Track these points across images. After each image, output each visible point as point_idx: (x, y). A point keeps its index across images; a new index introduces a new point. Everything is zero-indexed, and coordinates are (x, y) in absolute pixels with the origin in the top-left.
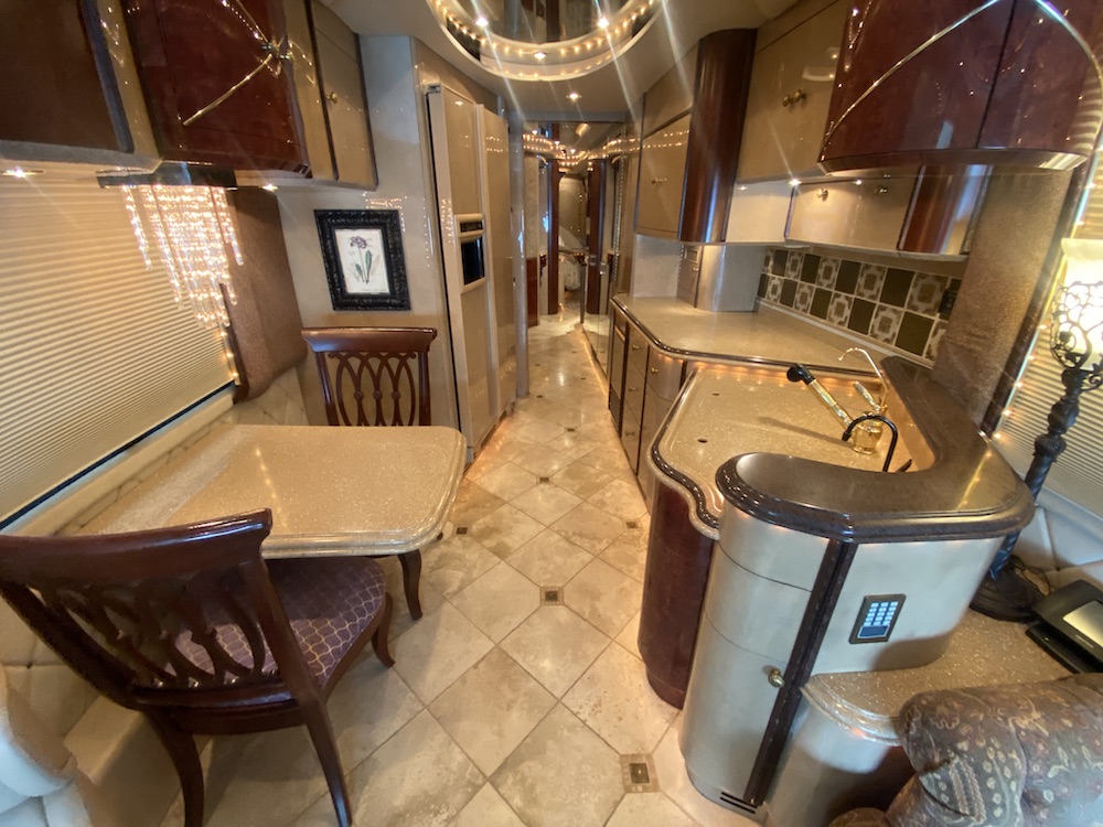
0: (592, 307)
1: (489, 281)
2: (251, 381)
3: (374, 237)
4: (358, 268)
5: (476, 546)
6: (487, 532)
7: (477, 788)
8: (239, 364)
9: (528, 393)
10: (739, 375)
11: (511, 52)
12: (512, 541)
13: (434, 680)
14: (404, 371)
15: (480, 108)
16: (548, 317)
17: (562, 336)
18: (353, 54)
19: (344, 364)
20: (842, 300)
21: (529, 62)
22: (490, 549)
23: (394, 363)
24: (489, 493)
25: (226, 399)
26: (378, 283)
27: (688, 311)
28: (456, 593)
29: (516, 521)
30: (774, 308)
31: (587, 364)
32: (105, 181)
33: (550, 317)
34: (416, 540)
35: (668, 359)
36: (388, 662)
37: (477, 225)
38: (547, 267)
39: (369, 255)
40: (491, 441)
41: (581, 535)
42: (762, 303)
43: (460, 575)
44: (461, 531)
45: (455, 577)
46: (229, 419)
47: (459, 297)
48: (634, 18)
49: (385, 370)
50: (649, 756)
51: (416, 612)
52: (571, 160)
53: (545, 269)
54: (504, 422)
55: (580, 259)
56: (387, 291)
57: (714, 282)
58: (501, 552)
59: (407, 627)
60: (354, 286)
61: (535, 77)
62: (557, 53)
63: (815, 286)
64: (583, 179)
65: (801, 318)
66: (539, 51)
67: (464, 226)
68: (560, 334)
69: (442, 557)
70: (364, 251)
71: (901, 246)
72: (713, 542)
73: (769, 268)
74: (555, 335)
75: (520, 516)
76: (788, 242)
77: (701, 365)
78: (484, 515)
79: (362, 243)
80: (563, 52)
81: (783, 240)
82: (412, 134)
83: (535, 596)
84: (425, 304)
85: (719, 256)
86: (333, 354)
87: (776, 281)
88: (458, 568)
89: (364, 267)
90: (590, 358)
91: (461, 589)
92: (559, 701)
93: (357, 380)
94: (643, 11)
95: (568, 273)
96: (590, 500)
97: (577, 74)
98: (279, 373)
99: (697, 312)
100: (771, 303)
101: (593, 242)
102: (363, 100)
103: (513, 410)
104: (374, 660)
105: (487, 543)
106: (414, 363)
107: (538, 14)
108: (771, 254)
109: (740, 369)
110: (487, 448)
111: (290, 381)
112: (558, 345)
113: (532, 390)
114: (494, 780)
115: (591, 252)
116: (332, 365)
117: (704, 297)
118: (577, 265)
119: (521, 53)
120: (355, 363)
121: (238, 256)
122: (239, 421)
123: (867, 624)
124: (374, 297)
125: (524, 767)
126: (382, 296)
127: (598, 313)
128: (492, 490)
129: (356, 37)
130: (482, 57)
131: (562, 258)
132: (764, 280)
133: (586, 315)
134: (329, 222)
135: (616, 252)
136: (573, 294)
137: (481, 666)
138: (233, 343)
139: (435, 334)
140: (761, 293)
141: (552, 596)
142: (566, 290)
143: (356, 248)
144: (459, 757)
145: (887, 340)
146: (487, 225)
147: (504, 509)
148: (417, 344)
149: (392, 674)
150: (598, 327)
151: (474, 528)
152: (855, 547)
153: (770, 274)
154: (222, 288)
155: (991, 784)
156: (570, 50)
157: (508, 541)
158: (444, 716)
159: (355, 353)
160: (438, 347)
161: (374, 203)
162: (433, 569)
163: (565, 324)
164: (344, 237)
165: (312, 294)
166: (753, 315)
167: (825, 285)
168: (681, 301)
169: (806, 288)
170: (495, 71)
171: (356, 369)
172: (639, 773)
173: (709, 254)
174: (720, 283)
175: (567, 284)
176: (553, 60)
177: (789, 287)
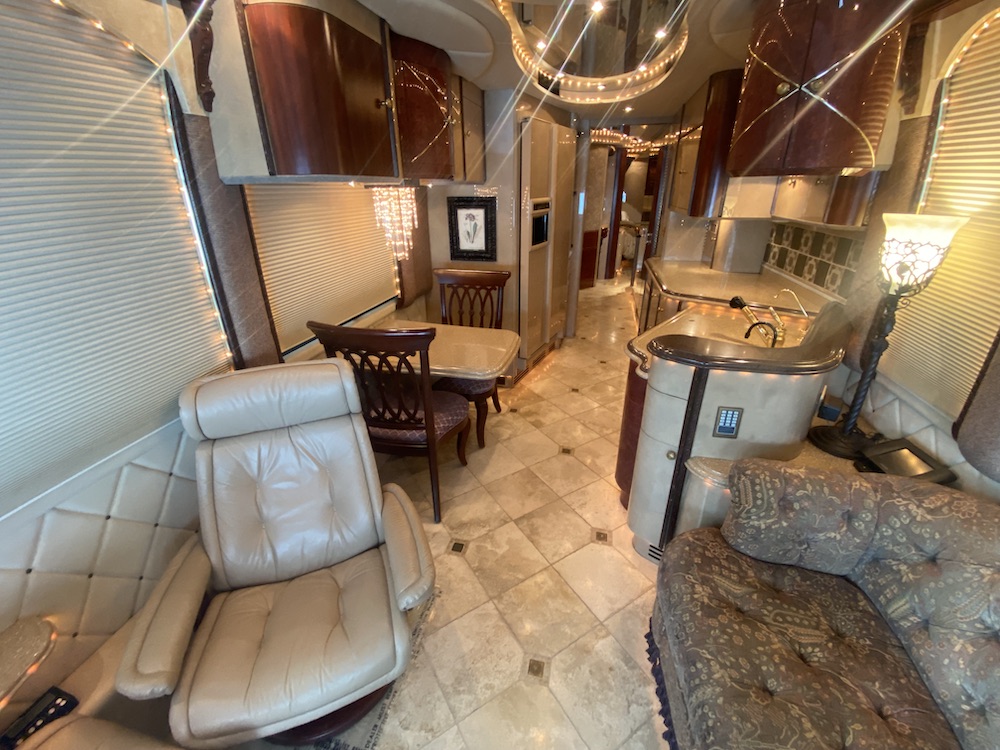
1: (550, 244)
2: (406, 296)
3: (479, 214)
4: (468, 233)
5: (522, 419)
6: (529, 414)
7: (506, 522)
8: (401, 285)
9: (574, 335)
10: (719, 312)
11: (582, 85)
12: (546, 420)
13: (489, 475)
14: (489, 298)
15: (555, 127)
16: (603, 280)
17: (613, 296)
18: (480, 103)
19: (455, 292)
20: (812, 262)
21: (594, 90)
22: (530, 422)
23: (483, 292)
24: (534, 394)
25: (392, 305)
27: (706, 271)
28: (505, 440)
29: (550, 411)
30: (773, 270)
31: (631, 319)
32: (366, 187)
33: (606, 280)
34: (488, 374)
35: (669, 300)
36: (464, 463)
37: (546, 205)
38: (607, 237)
40: (541, 364)
41: (594, 424)
42: (766, 267)
43: (510, 432)
44: (513, 410)
45: (506, 433)
46: (393, 317)
47: (528, 254)
48: (667, 61)
49: (478, 297)
50: (610, 532)
51: (481, 444)
52: (640, 147)
53: (606, 241)
54: (552, 353)
56: (484, 248)
58: (538, 425)
59: (475, 450)
60: (465, 244)
61: (598, 100)
62: (615, 83)
63: (798, 252)
65: (787, 277)
66: (600, 84)
67: (536, 206)
68: (611, 294)
69: (499, 422)
70: (473, 223)
71: (826, 220)
72: (646, 381)
73: (773, 239)
74: (607, 295)
75: (553, 408)
76: (773, 218)
77: (692, 304)
78: (529, 404)
79: (472, 217)
80: (619, 82)
81: (769, 216)
83: (556, 449)
84: (505, 258)
85: (731, 229)
86: (449, 286)
87: (776, 248)
88: (508, 428)
89: (472, 233)
90: (634, 314)
91: (509, 439)
92: (561, 498)
93: (461, 303)
94: (672, 57)
95: (627, 244)
96: (607, 406)
97: (628, 97)
98: (418, 296)
99: (713, 271)
100: (770, 267)
102: (483, 132)
103: (560, 346)
104: (457, 461)
105: (529, 419)
106: (494, 293)
107: (620, 28)
108: (775, 228)
109: (720, 308)
110: (537, 367)
111: (421, 303)
112: (608, 302)
113: (578, 333)
114: (517, 522)
116: (449, 292)
117: (718, 261)
119: (589, 84)
120: (461, 291)
121: (416, 223)
122: (397, 318)
123: (721, 424)
124: (475, 252)
125: (534, 520)
126: (480, 252)
128: (537, 391)
129: (483, 92)
130: (561, 92)
131: (622, 231)
132: (769, 248)
133: (635, 281)
134: (456, 204)
136: (629, 263)
137: (516, 475)
138: (400, 273)
139: (509, 276)
140: (766, 259)
141: (566, 451)
142: (623, 258)
143: (468, 221)
144: (499, 509)
145: (834, 291)
146: (553, 206)
147: (543, 403)
148: (499, 281)
149: (465, 470)
151: (522, 410)
152: (708, 370)
153: (773, 244)
154: (408, 240)
155: (757, 488)
157: (543, 420)
158: (492, 491)
159: (461, 285)
160: (511, 283)
161: (481, 192)
162: (493, 427)
163: (617, 288)
164: (462, 213)
165: (440, 250)
166: (759, 276)
167: (804, 251)
168: (704, 263)
169: (793, 254)
170: (569, 100)
171: (461, 296)
172: (601, 537)
173: (724, 227)
174: (731, 250)
175: (626, 254)
176: (611, 88)
177: (783, 253)
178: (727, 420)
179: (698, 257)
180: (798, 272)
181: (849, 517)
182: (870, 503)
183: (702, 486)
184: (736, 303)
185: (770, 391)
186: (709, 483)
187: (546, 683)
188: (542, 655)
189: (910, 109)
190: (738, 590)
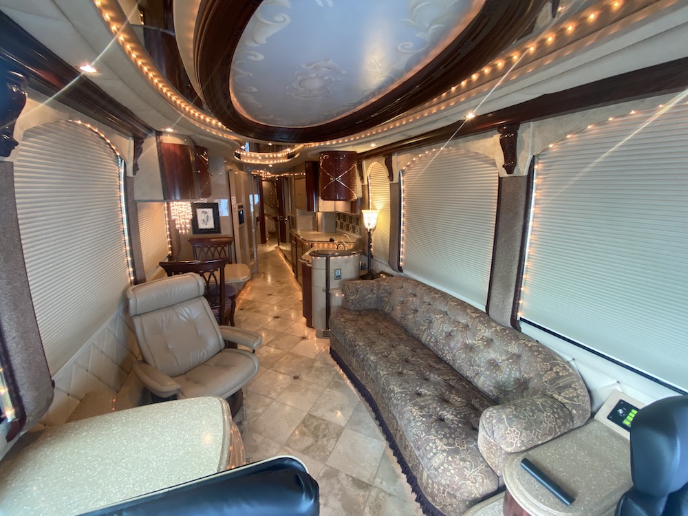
0: (282, 240)
1: (245, 225)
2: (174, 255)
3: (210, 211)
4: (203, 220)
5: (248, 312)
8: (172, 249)
9: (257, 272)
11: (250, 155)
12: (261, 309)
14: (223, 251)
16: (261, 244)
17: (270, 252)
20: (350, 226)
21: (256, 158)
23: (219, 248)
26: (211, 225)
27: (316, 233)
28: (244, 321)
30: (340, 230)
31: (282, 261)
33: (263, 244)
35: (307, 244)
37: (242, 206)
38: (259, 221)
39: (208, 216)
41: (285, 305)
43: (245, 318)
44: (241, 309)
45: (243, 318)
47: (237, 229)
49: (216, 251)
50: (307, 336)
53: (259, 223)
54: (249, 282)
55: (275, 219)
56: (213, 227)
57: (322, 223)
58: (257, 312)
60: (201, 226)
61: (258, 162)
64: (273, 182)
65: (344, 232)
66: (258, 156)
67: (239, 207)
68: (268, 251)
69: (236, 315)
70: (206, 215)
71: (351, 212)
72: (311, 267)
73: (337, 219)
74: (266, 252)
75: (262, 304)
76: (336, 211)
77: (316, 244)
78: (249, 305)
79: (206, 213)
80: (266, 156)
81: (334, 211)
82: (223, 181)
83: (272, 318)
84: (226, 231)
85: (322, 216)
86: (198, 247)
87: (339, 222)
88: (243, 316)
89: (206, 220)
90: (283, 259)
91: (246, 320)
92: (282, 332)
93: (206, 255)
95: (270, 225)
96: (288, 297)
99: (319, 233)
100: (338, 229)
101: (281, 210)
103: (252, 278)
105: (252, 311)
106: (227, 248)
108: (337, 215)
112: (268, 255)
113: (259, 271)
115: (280, 215)
117: (320, 228)
118: (274, 221)
119: (253, 155)
123: (336, 275)
124: (210, 229)
125: (274, 342)
126: (213, 229)
127: (285, 242)
130: (242, 158)
131: (266, 218)
133: (280, 243)
135: (290, 215)
136: (272, 235)
138: (171, 242)
140: (337, 226)
141: (277, 317)
142: (269, 233)
143: (203, 214)
145: (358, 234)
146: (245, 206)
150: (286, 248)
151: (246, 308)
152: (329, 258)
153: (337, 221)
156: (269, 155)
157: (259, 309)
161: (210, 201)
164: (200, 211)
166: (336, 233)
167: (354, 224)
168: (314, 230)
169: (345, 224)
170: (245, 161)
171: (213, 251)
172: (304, 338)
173: (319, 215)
174: (324, 224)
175: (271, 230)
176: (264, 158)
177: (341, 223)
178: (338, 273)
179: (311, 228)
180: (348, 230)
181: (372, 290)
182: (375, 285)
183: (335, 297)
184: (332, 240)
185: (347, 261)
186: (337, 295)
187: (302, 379)
188: (297, 374)
189: (363, 183)
190: (351, 317)
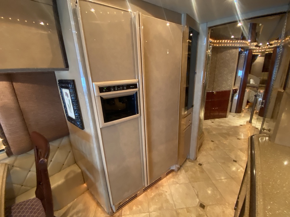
1: (141, 116)
4: (68, 106)
9: (195, 159)
26: (73, 114)
39: (69, 100)
54: (169, 176)
60: (69, 113)
89: (70, 106)
131: (247, 90)
143: (67, 97)
163: (241, 120)
175: (250, 101)
